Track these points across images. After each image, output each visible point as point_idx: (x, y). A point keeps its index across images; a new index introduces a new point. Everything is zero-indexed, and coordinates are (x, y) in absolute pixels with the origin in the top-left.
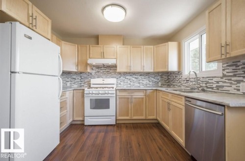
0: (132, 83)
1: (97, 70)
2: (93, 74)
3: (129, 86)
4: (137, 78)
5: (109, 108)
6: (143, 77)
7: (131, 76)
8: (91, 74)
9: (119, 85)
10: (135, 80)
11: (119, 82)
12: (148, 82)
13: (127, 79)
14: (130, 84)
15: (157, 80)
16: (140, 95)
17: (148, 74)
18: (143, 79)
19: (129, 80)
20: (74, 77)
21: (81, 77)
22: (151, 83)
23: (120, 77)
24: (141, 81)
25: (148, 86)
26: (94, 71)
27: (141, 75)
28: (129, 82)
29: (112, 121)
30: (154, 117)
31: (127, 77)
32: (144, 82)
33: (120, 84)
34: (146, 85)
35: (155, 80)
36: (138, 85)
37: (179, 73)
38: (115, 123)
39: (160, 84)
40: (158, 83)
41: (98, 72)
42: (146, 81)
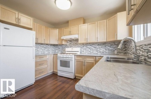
1: (70, 43)
2: (68, 45)
3: (89, 53)
4: (95, 47)
6: (100, 46)
7: (91, 45)
8: (67, 45)
9: (83, 53)
10: (94, 48)
11: (83, 50)
12: (105, 50)
13: (88, 48)
14: (90, 52)
15: (113, 49)
18: (100, 48)
19: (90, 48)
20: (59, 47)
21: (62, 47)
22: (107, 51)
23: (83, 47)
24: (99, 50)
25: (105, 53)
26: (68, 44)
27: (98, 45)
28: (89, 50)
31: (88, 47)
32: (101, 51)
33: (83, 51)
34: (103, 53)
35: (111, 48)
36: (97, 53)
39: (116, 52)
40: (114, 51)
41: (71, 43)
42: (102, 49)
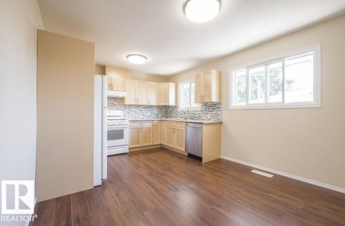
0: (136, 115)
3: (134, 117)
4: (141, 111)
5: (123, 138)
6: (146, 109)
10: (139, 112)
12: (150, 114)
13: (132, 111)
16: (148, 125)
17: (150, 107)
18: (146, 111)
19: (134, 112)
23: (125, 109)
24: (144, 113)
27: (144, 108)
28: (134, 114)
29: (126, 150)
30: (159, 143)
31: (132, 109)
33: (125, 116)
34: (149, 117)
35: (156, 112)
36: (142, 116)
37: (176, 107)
38: (128, 152)
39: (160, 116)
40: (158, 115)
